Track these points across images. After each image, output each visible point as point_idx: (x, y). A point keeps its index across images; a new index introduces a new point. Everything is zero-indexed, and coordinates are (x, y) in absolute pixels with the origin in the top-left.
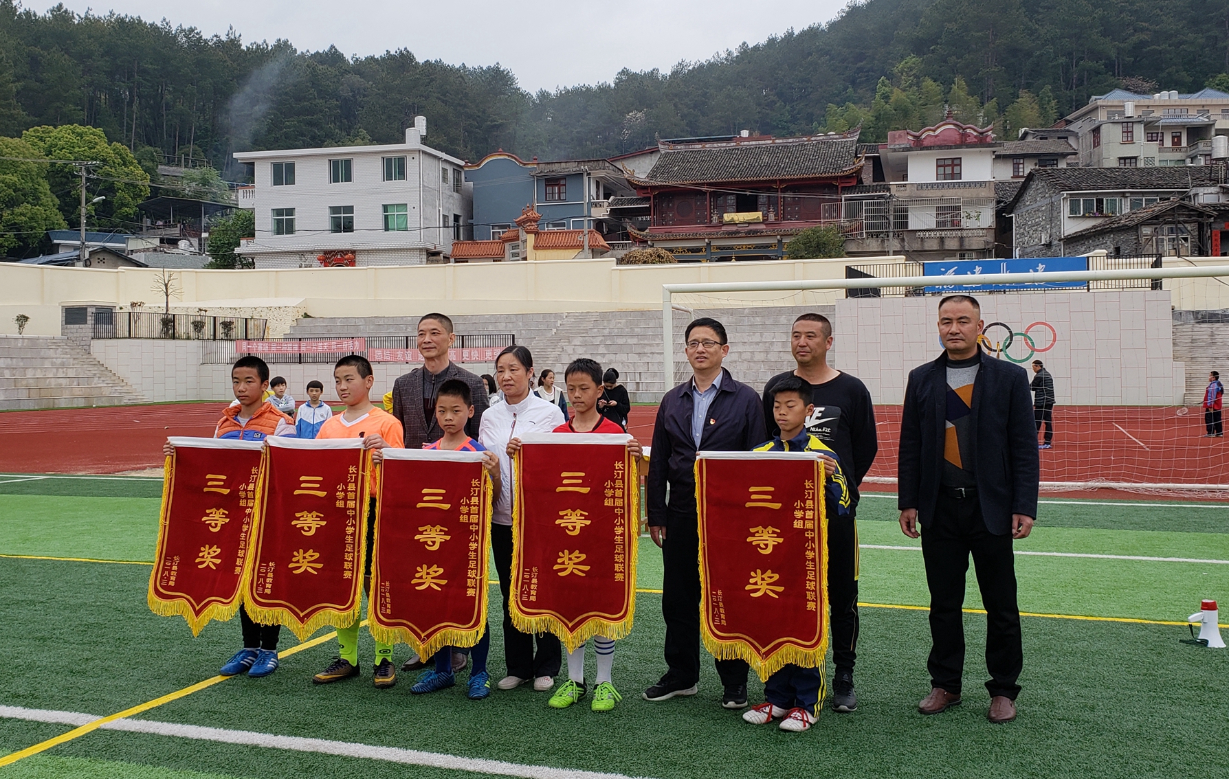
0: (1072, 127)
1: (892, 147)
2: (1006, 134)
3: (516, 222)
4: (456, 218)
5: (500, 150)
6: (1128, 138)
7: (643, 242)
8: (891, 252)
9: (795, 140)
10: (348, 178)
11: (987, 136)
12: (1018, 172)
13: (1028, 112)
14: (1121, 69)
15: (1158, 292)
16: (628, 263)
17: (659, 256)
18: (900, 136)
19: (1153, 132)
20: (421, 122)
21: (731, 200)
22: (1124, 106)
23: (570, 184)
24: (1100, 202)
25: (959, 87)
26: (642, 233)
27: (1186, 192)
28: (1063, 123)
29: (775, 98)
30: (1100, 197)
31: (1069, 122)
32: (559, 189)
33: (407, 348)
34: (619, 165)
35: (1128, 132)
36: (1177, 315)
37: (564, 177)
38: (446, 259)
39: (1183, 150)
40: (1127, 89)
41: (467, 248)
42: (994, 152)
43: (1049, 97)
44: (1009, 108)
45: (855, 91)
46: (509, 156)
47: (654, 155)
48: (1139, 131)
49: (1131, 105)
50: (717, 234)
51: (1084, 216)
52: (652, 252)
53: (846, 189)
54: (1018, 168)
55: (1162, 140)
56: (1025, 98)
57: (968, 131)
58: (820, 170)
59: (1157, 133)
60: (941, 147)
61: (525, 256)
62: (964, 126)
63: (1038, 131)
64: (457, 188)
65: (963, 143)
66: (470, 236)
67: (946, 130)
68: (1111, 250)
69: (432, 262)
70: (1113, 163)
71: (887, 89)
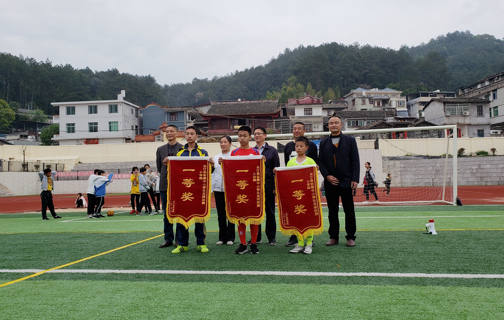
0: (345, 100)
1: (290, 104)
2: (325, 101)
3: (159, 128)
4: (136, 127)
5: (153, 102)
6: (364, 103)
7: (206, 135)
8: (290, 139)
9: (257, 101)
10: (96, 112)
11: (320, 101)
12: (329, 114)
13: (331, 95)
14: (360, 81)
15: (377, 150)
16: (201, 142)
17: (212, 140)
18: (292, 101)
19: (372, 101)
20: (123, 93)
21: (237, 121)
22: (362, 93)
23: (179, 115)
24: (357, 122)
25: (309, 86)
26: (205, 132)
27: (384, 119)
28: (343, 98)
29: (248, 89)
30: (357, 120)
31: (344, 98)
32: (175, 117)
33: (119, 173)
34: (197, 109)
35: (363, 101)
36: (384, 158)
37: (177, 112)
38: (133, 142)
39: (381, 107)
40: (362, 88)
41: (141, 138)
42: (322, 106)
43: (338, 90)
44: (325, 94)
45: (275, 88)
46: (156, 105)
47: (208, 106)
48: (367, 101)
49: (364, 93)
50: (232, 133)
51: (352, 127)
52: (210, 139)
53: (275, 118)
54: (329, 113)
55: (374, 104)
56: (330, 90)
57: (314, 99)
58: (266, 112)
59: (373, 101)
60: (305, 104)
61: (163, 140)
62: (313, 98)
63: (335, 101)
64: (137, 116)
65: (312, 103)
66: (142, 133)
67: (307, 99)
68: (362, 137)
69: (128, 142)
70: (359, 110)
71: (285, 87)
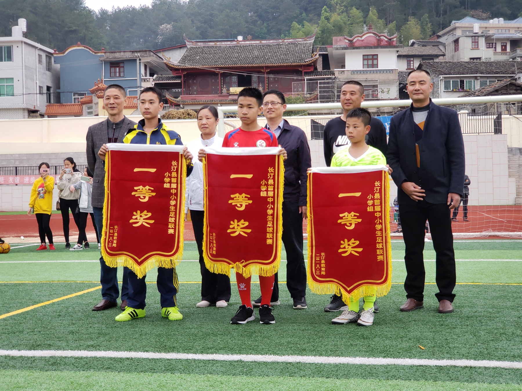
0: (441, 40)
1: (335, 47)
2: (402, 42)
3: (90, 91)
4: (48, 88)
5: (79, 43)
6: (476, 46)
7: (177, 105)
8: (336, 113)
9: (274, 41)
11: (393, 41)
12: (410, 66)
13: (414, 30)
14: (469, 5)
15: (499, 136)
16: (168, 118)
17: (188, 114)
18: (340, 40)
19: (490, 42)
20: (22, 24)
21: (235, 79)
22: (473, 27)
23: (127, 68)
24: (462, 82)
25: (373, 13)
26: (176, 99)
27: (513, 76)
28: (436, 37)
29: (257, 18)
30: (462, 79)
31: (439, 37)
32: (119, 70)
33: (16, 174)
34: (160, 55)
35: (475, 42)
36: (511, 150)
37: (123, 62)
38: (42, 116)
39: (508, 54)
40: (473, 16)
41: (56, 108)
42: (398, 51)
43: (427, 21)
44: (403, 28)
45: (307, 16)
46: (85, 47)
47: (182, 49)
48: (482, 42)
49: (477, 26)
50: (226, 101)
51: (453, 91)
52: (183, 111)
53: (307, 73)
54: (410, 64)
55: (495, 48)
56: (412, 22)
57: (382, 37)
58: (291, 61)
59: (493, 43)
60: (366, 47)
61: (96, 114)
62: (380, 35)
63: (421, 42)
64: (49, 68)
65: (379, 45)
66: (58, 100)
67: (368, 37)
68: (470, 111)
69: (33, 117)
70: (466, 59)
71: (328, 14)
